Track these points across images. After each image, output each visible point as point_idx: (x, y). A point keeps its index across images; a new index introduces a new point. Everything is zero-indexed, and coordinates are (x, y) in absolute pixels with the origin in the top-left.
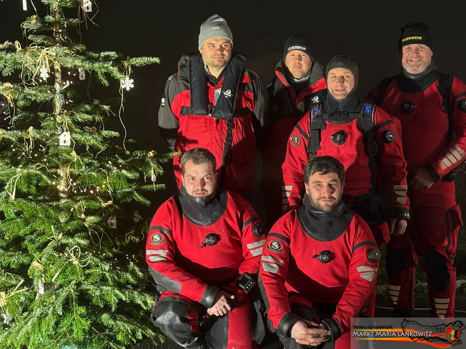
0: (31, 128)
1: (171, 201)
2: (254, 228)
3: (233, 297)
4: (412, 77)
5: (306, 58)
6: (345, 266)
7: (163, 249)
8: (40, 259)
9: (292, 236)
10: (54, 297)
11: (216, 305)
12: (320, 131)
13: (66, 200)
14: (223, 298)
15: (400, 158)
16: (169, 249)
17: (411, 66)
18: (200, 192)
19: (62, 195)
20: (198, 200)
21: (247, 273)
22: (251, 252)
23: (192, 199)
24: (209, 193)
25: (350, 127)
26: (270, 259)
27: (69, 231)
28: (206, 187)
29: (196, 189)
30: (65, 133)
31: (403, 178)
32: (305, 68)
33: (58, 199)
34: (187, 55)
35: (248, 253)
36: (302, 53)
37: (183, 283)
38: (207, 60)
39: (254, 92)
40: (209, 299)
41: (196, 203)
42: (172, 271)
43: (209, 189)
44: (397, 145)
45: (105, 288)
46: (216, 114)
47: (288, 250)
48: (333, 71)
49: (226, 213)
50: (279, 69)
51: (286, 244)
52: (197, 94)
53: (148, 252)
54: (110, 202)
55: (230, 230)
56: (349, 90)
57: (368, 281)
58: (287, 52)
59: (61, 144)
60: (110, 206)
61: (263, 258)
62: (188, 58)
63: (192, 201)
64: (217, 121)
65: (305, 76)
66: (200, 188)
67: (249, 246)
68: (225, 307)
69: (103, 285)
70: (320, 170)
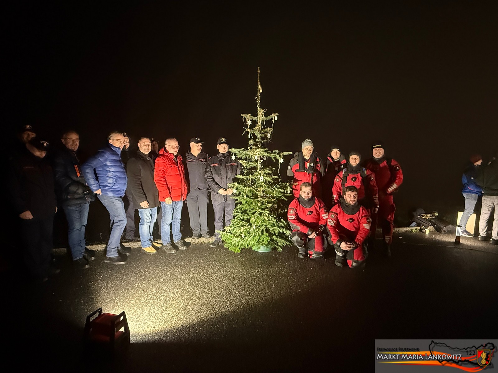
0: (251, 175)
1: (296, 199)
2: (324, 209)
3: (317, 232)
4: (376, 159)
5: (339, 153)
6: (358, 223)
7: (294, 215)
8: (254, 217)
9: (339, 213)
10: (258, 229)
11: (312, 234)
12: (346, 177)
13: (260, 198)
14: (314, 232)
15: (375, 187)
16: (296, 215)
17: (377, 155)
18: (307, 197)
19: (259, 197)
20: (306, 200)
21: (322, 224)
22: (323, 217)
23: (304, 199)
24: (310, 197)
25: (358, 176)
26: (331, 220)
27: (262, 208)
28: (309, 195)
29: (305, 196)
30: (262, 177)
31: (376, 193)
32: (338, 156)
33: (258, 198)
34: (297, 152)
35: (322, 218)
36: (338, 151)
37: (300, 227)
38: (305, 154)
39: (320, 164)
40: (310, 233)
41: (305, 201)
42: (297, 223)
43: (310, 196)
44: (374, 182)
45: (274, 227)
46: (308, 171)
47: (337, 217)
48: (352, 156)
49: (315, 204)
50: (329, 157)
51: (336, 215)
52: (301, 165)
53: (289, 216)
54: (275, 199)
55: (316, 210)
56: (357, 163)
57: (367, 229)
58: (332, 151)
59: (260, 180)
60: (275, 201)
61: (328, 220)
62: (298, 153)
63: (304, 200)
64: (308, 174)
65: (338, 159)
66: (307, 195)
67: (323, 215)
68: (315, 235)
69: (274, 226)
70: (351, 191)
